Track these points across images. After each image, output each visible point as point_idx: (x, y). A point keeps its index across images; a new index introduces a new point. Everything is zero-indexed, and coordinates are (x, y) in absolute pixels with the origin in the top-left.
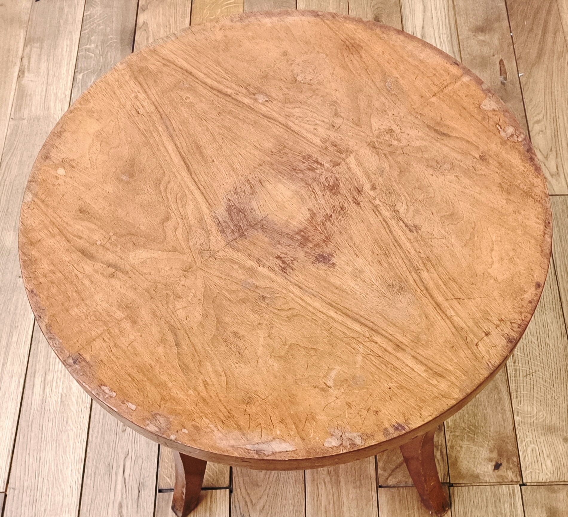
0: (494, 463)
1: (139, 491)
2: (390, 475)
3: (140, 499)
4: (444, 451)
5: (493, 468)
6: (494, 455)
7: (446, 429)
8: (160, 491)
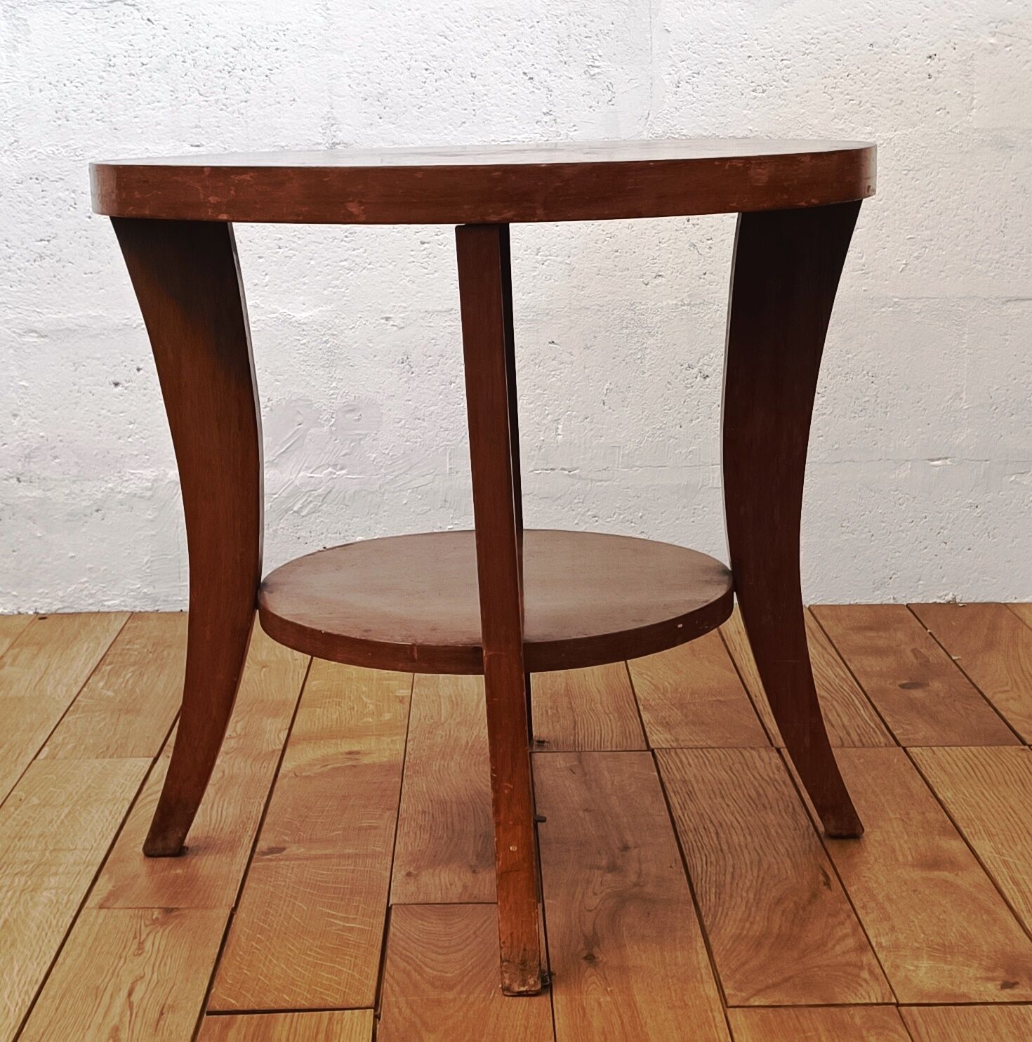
0: (998, 983)
1: (162, 1014)
2: (755, 995)
3: (162, 1022)
4: (878, 971)
5: (999, 987)
6: (1000, 973)
7: (876, 949)
8: (209, 1013)
